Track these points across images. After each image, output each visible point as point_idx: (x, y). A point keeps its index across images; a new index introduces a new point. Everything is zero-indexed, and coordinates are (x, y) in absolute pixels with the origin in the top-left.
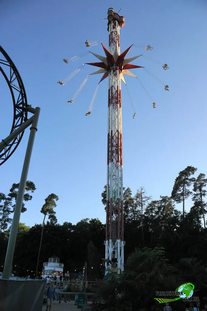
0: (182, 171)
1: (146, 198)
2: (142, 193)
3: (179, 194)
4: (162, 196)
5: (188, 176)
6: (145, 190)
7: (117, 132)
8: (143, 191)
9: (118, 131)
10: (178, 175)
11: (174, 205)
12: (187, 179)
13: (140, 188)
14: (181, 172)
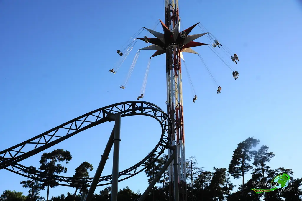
0: (241, 142)
1: (196, 169)
2: (192, 164)
3: (237, 168)
4: (215, 168)
5: (248, 148)
6: (196, 159)
7: (178, 105)
8: (193, 161)
9: (179, 103)
10: (237, 147)
11: (229, 178)
12: (247, 151)
13: (190, 158)
14: (241, 144)
